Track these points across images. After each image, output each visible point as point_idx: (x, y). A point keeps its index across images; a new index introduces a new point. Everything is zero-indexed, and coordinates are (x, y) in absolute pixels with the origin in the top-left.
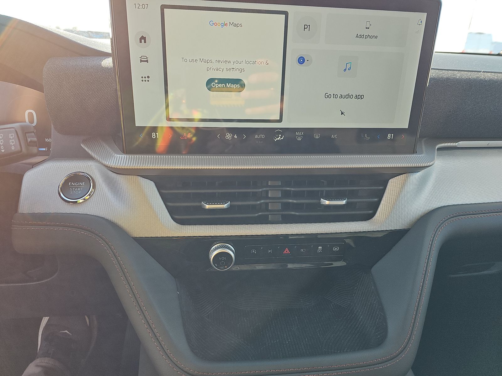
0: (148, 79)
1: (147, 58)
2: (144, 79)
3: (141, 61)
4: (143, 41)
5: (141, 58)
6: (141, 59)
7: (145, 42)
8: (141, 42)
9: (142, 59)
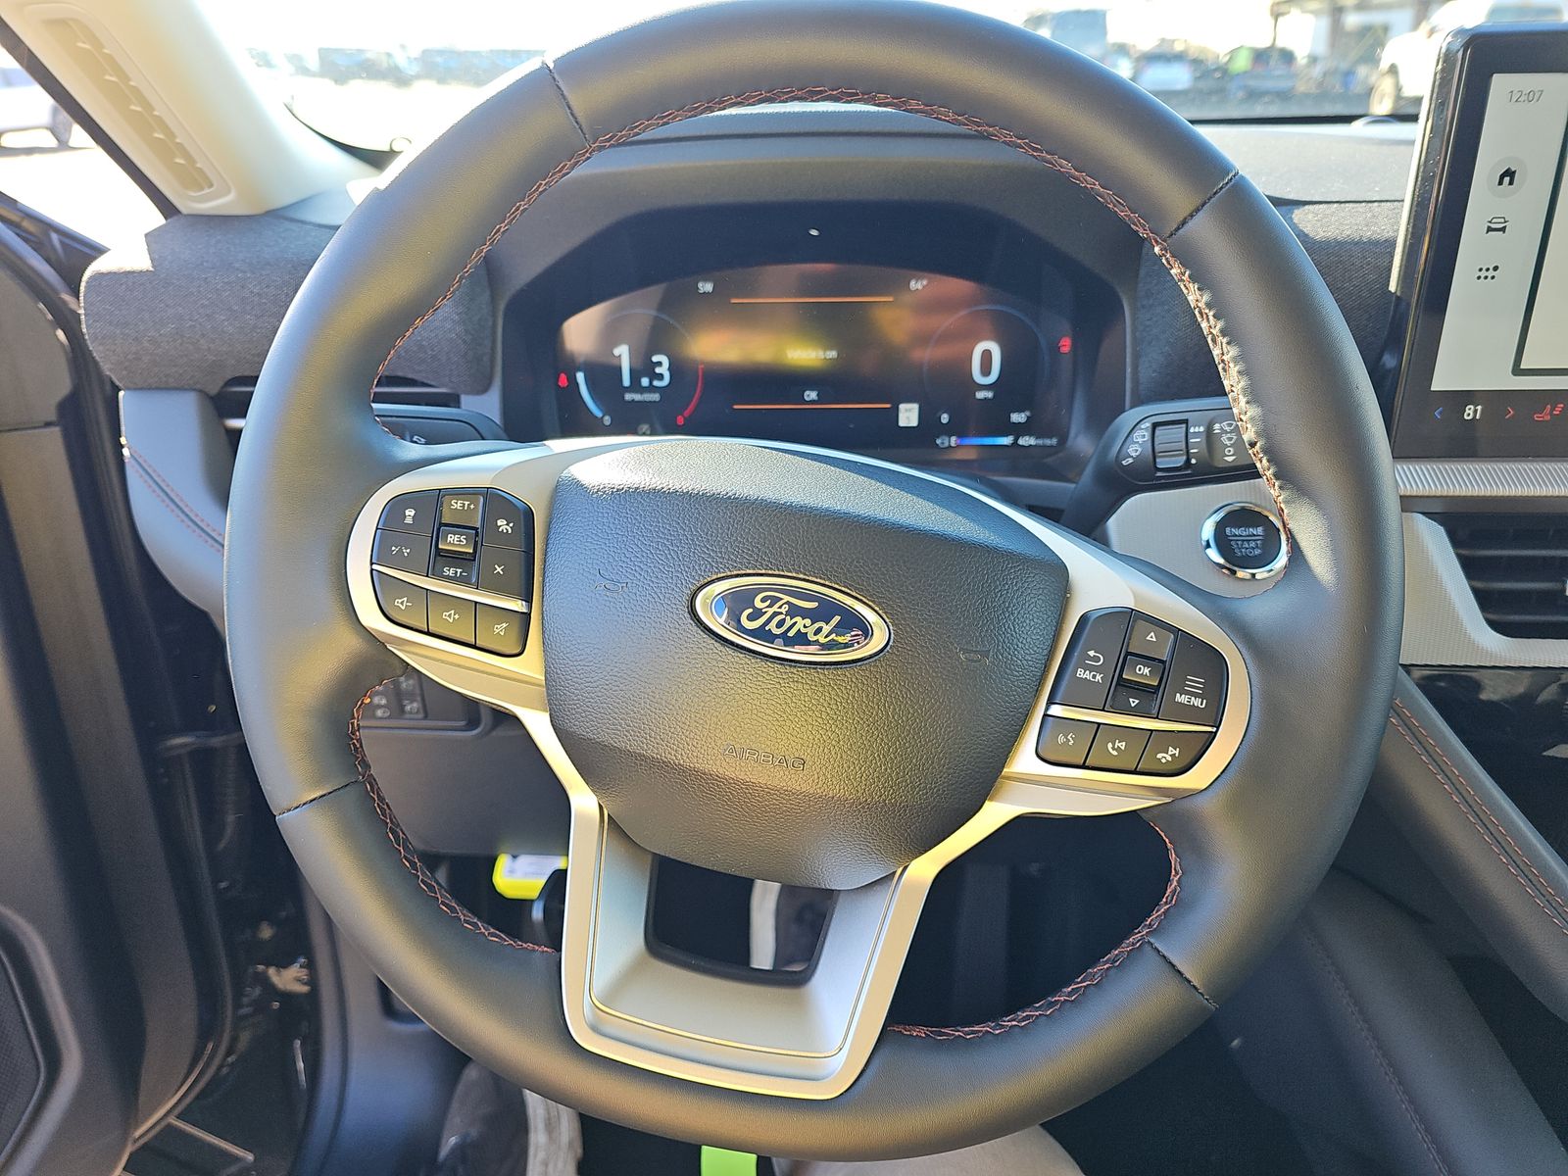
0: (1494, 273)
1: (1505, 222)
2: (1483, 274)
3: (1490, 229)
4: (1507, 180)
5: (1490, 222)
6: (1489, 224)
7: (1511, 183)
8: (1501, 183)
9: (1493, 226)
